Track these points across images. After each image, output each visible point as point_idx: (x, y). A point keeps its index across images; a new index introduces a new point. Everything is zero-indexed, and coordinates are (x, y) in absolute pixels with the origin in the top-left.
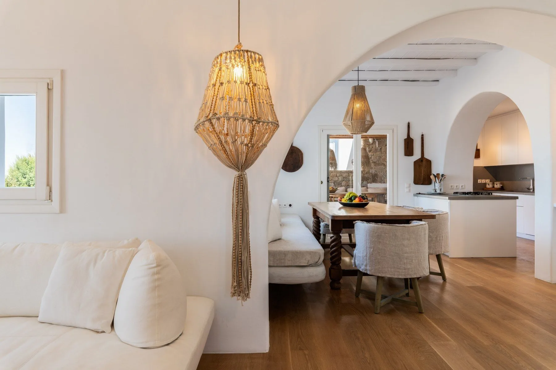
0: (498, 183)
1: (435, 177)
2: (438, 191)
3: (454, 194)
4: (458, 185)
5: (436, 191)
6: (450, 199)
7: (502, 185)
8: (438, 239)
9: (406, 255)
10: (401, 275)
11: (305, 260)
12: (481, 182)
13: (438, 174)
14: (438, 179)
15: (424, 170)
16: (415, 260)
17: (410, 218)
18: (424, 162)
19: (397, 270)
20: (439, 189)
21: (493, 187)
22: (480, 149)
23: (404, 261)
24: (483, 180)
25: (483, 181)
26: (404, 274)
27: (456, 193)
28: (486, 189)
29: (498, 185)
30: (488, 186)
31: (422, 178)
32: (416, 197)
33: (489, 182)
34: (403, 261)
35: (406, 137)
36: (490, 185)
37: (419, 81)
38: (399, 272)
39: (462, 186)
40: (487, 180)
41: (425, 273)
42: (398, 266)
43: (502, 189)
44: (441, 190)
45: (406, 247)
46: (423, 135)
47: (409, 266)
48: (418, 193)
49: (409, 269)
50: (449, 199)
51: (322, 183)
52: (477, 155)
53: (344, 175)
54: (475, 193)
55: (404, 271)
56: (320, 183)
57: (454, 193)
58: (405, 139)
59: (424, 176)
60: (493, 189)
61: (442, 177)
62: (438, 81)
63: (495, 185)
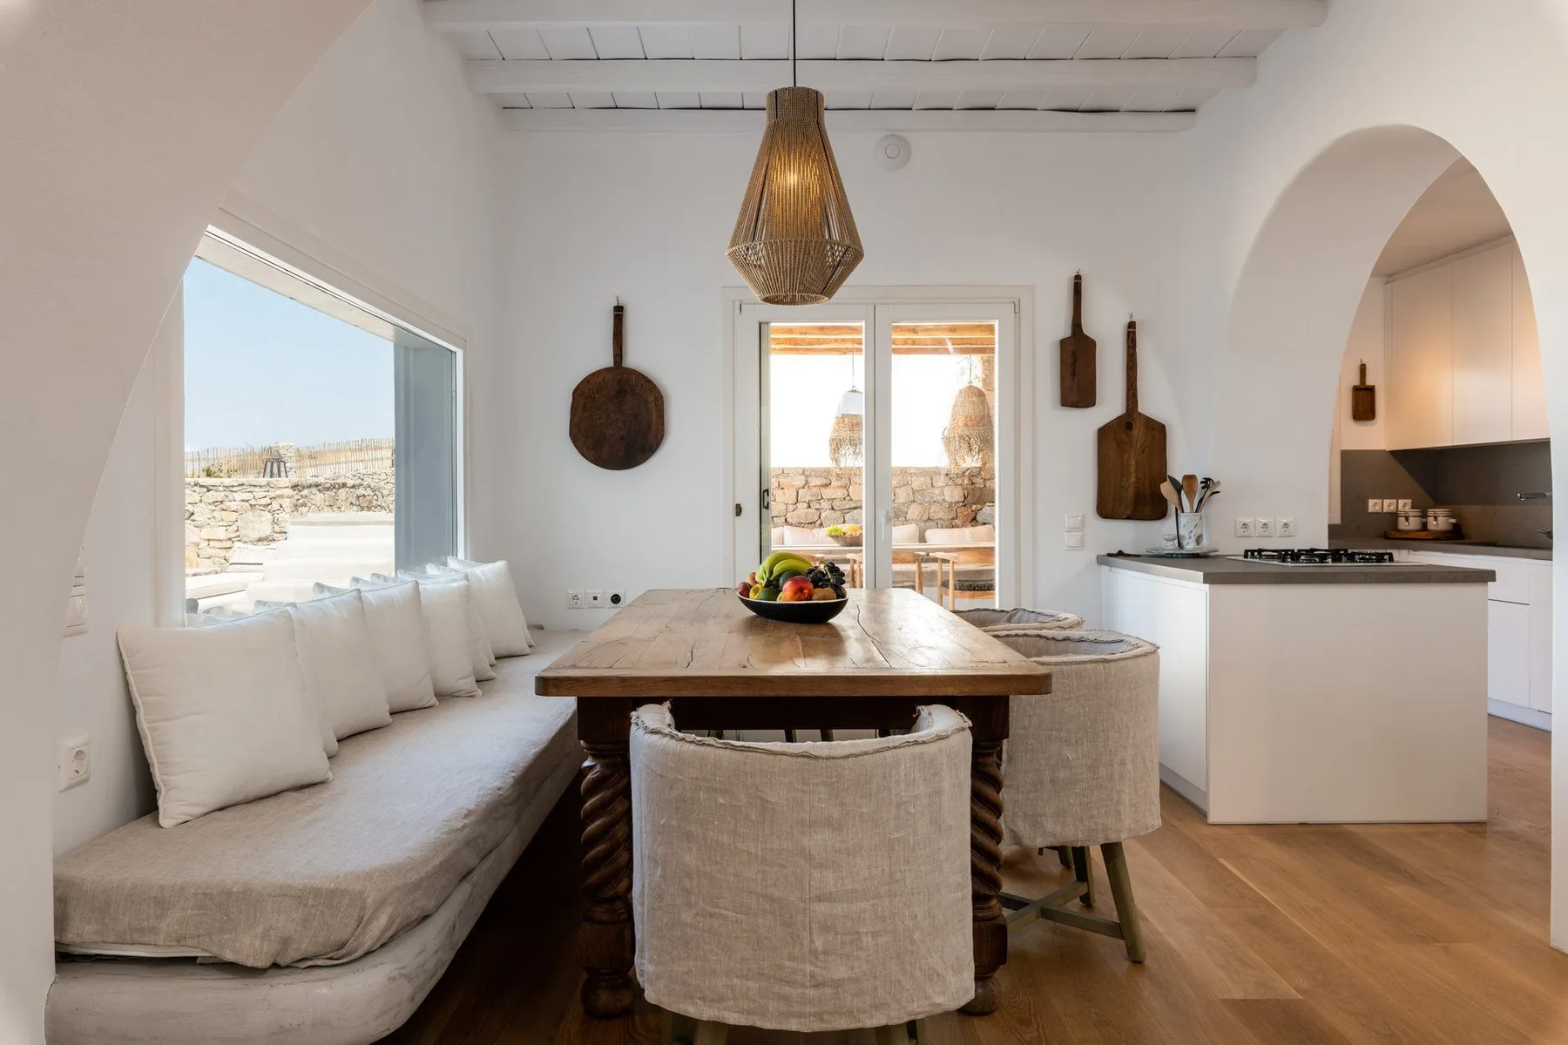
0: (1441, 512)
1: (1178, 488)
2: (1190, 546)
3: (1246, 556)
4: (1271, 519)
5: (1180, 545)
6: (1210, 579)
7: (1454, 521)
8: (1102, 772)
9: (822, 908)
10: (800, 1015)
11: (263, 938)
12: (1378, 508)
13: (1190, 478)
14: (1190, 496)
15: (1137, 463)
16: (874, 934)
17: (921, 692)
18: (1138, 432)
19: (776, 988)
20: (1193, 538)
21: (1424, 527)
22: (1377, 389)
23: (812, 941)
24: (1386, 502)
25: (1388, 505)
26: (816, 1009)
27: (1253, 552)
28: (1399, 536)
29: (1440, 520)
30: (1403, 525)
31: (1131, 491)
32: (1108, 568)
33: (1408, 508)
34: (806, 942)
35: (1064, 331)
36: (1411, 519)
37: (1118, 111)
38: (786, 999)
39: (1287, 524)
40: (1401, 502)
41: (939, 1000)
42: (780, 967)
43: (1456, 537)
44: (1199, 540)
45: (821, 866)
46: (1132, 325)
47: (841, 972)
48: (1115, 552)
49: (837, 983)
50: (1205, 582)
51: (739, 510)
52: (1364, 407)
53: (917, 483)
54: (1336, 555)
55: (811, 992)
56: (732, 510)
57: (1247, 551)
58: (1063, 342)
59: (1136, 487)
60: (1422, 535)
61: (1203, 488)
62: (1194, 111)
63: (1430, 520)
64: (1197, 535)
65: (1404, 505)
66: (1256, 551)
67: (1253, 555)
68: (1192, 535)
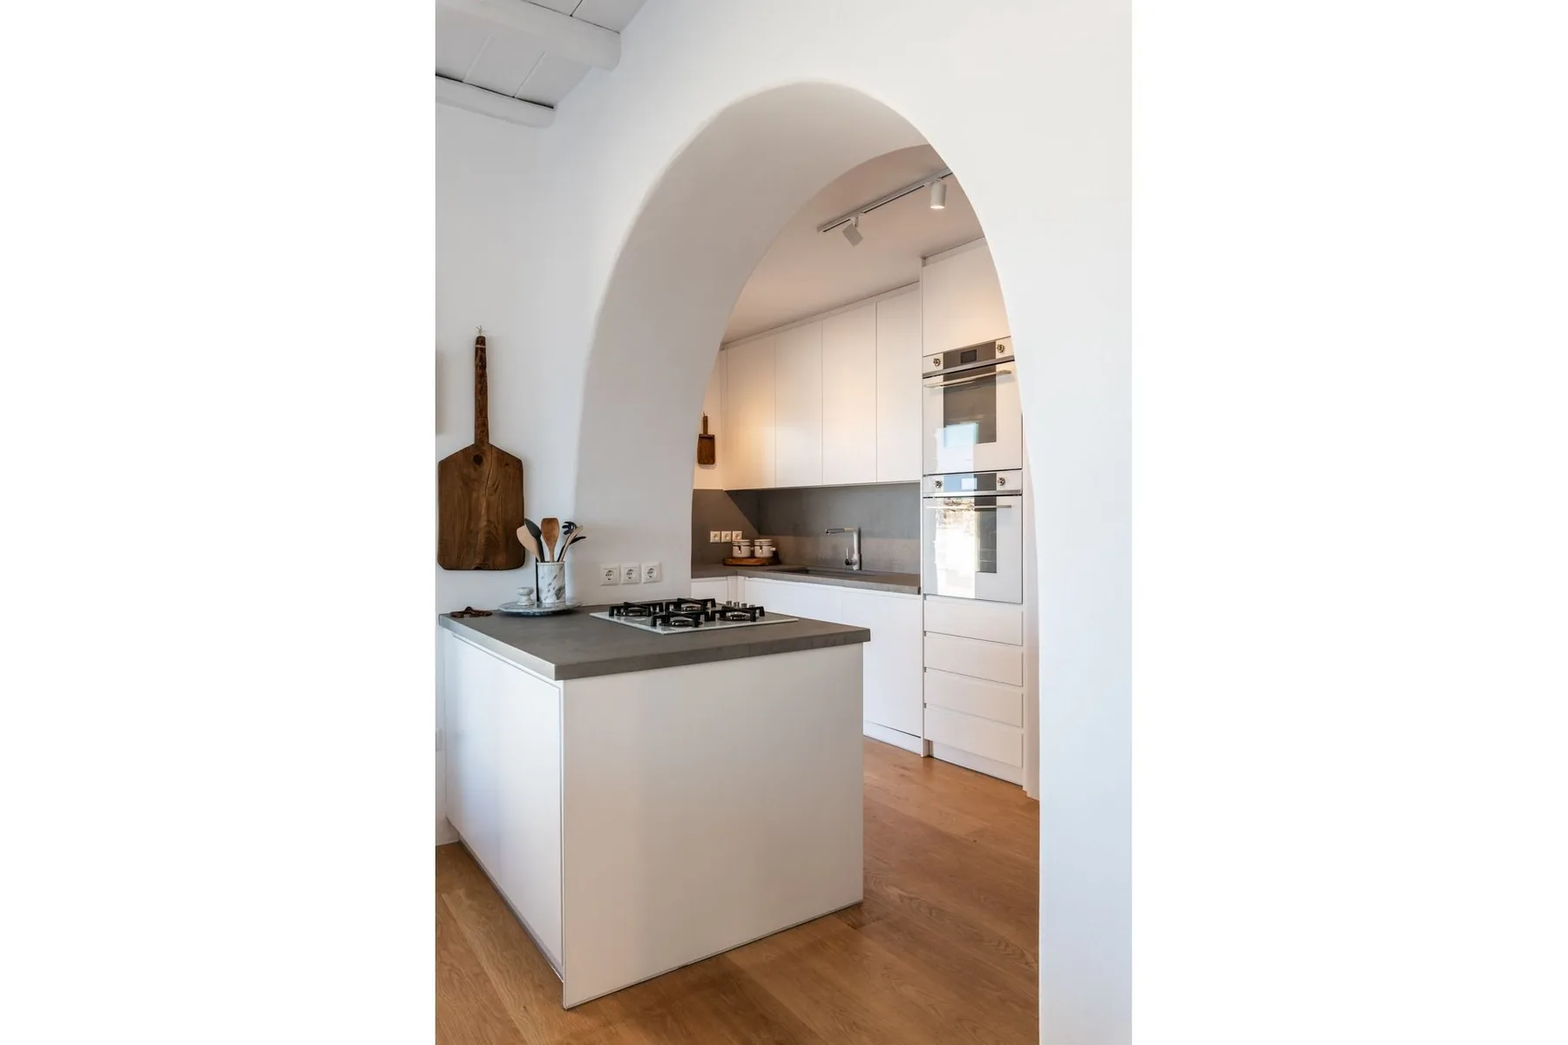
0: (764, 541)
1: (536, 533)
2: (549, 601)
4: (636, 565)
5: (536, 600)
7: (774, 549)
12: (717, 539)
13: (550, 522)
14: (551, 543)
15: (488, 504)
18: (489, 466)
20: (553, 592)
21: (752, 555)
22: (716, 437)
24: (724, 533)
25: (725, 536)
27: (619, 609)
28: (735, 562)
29: (764, 549)
30: (737, 553)
31: (481, 538)
32: (451, 632)
33: (739, 539)
36: (742, 548)
39: (651, 571)
40: (735, 533)
43: (774, 563)
44: (560, 592)
46: (481, 341)
48: (462, 610)
50: (556, 678)
52: (706, 451)
59: (489, 532)
60: (752, 561)
61: (566, 533)
62: (552, 108)
63: (757, 548)
64: (557, 587)
65: (736, 536)
66: (621, 607)
67: (619, 612)
68: (551, 588)
